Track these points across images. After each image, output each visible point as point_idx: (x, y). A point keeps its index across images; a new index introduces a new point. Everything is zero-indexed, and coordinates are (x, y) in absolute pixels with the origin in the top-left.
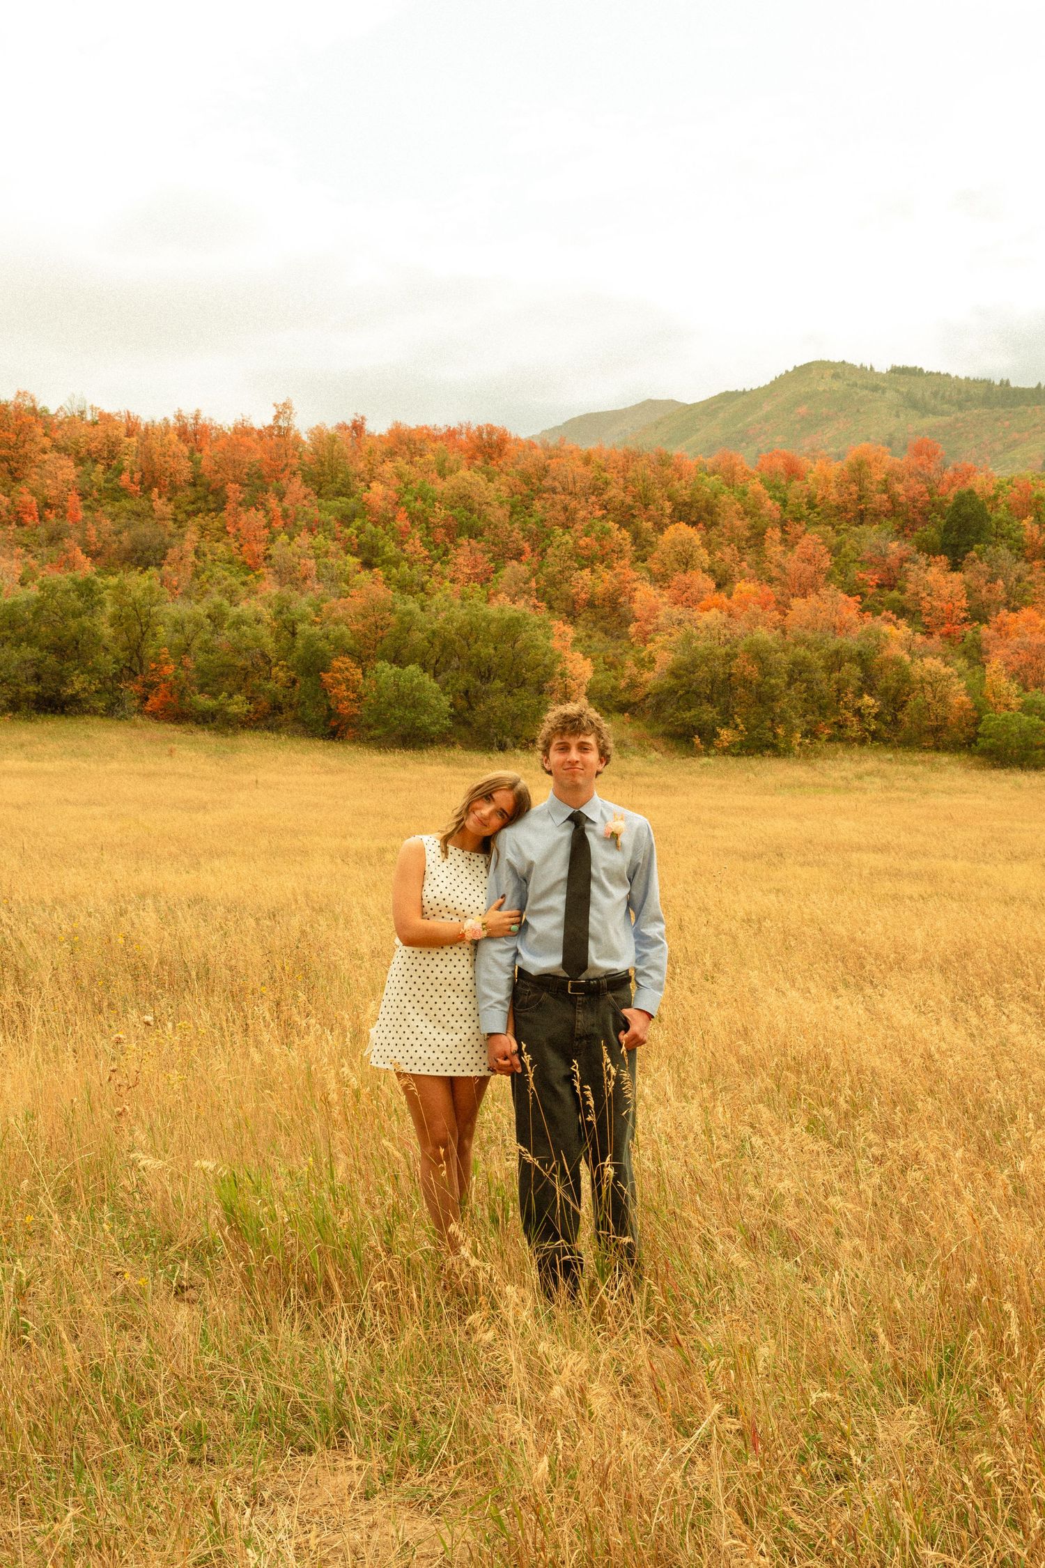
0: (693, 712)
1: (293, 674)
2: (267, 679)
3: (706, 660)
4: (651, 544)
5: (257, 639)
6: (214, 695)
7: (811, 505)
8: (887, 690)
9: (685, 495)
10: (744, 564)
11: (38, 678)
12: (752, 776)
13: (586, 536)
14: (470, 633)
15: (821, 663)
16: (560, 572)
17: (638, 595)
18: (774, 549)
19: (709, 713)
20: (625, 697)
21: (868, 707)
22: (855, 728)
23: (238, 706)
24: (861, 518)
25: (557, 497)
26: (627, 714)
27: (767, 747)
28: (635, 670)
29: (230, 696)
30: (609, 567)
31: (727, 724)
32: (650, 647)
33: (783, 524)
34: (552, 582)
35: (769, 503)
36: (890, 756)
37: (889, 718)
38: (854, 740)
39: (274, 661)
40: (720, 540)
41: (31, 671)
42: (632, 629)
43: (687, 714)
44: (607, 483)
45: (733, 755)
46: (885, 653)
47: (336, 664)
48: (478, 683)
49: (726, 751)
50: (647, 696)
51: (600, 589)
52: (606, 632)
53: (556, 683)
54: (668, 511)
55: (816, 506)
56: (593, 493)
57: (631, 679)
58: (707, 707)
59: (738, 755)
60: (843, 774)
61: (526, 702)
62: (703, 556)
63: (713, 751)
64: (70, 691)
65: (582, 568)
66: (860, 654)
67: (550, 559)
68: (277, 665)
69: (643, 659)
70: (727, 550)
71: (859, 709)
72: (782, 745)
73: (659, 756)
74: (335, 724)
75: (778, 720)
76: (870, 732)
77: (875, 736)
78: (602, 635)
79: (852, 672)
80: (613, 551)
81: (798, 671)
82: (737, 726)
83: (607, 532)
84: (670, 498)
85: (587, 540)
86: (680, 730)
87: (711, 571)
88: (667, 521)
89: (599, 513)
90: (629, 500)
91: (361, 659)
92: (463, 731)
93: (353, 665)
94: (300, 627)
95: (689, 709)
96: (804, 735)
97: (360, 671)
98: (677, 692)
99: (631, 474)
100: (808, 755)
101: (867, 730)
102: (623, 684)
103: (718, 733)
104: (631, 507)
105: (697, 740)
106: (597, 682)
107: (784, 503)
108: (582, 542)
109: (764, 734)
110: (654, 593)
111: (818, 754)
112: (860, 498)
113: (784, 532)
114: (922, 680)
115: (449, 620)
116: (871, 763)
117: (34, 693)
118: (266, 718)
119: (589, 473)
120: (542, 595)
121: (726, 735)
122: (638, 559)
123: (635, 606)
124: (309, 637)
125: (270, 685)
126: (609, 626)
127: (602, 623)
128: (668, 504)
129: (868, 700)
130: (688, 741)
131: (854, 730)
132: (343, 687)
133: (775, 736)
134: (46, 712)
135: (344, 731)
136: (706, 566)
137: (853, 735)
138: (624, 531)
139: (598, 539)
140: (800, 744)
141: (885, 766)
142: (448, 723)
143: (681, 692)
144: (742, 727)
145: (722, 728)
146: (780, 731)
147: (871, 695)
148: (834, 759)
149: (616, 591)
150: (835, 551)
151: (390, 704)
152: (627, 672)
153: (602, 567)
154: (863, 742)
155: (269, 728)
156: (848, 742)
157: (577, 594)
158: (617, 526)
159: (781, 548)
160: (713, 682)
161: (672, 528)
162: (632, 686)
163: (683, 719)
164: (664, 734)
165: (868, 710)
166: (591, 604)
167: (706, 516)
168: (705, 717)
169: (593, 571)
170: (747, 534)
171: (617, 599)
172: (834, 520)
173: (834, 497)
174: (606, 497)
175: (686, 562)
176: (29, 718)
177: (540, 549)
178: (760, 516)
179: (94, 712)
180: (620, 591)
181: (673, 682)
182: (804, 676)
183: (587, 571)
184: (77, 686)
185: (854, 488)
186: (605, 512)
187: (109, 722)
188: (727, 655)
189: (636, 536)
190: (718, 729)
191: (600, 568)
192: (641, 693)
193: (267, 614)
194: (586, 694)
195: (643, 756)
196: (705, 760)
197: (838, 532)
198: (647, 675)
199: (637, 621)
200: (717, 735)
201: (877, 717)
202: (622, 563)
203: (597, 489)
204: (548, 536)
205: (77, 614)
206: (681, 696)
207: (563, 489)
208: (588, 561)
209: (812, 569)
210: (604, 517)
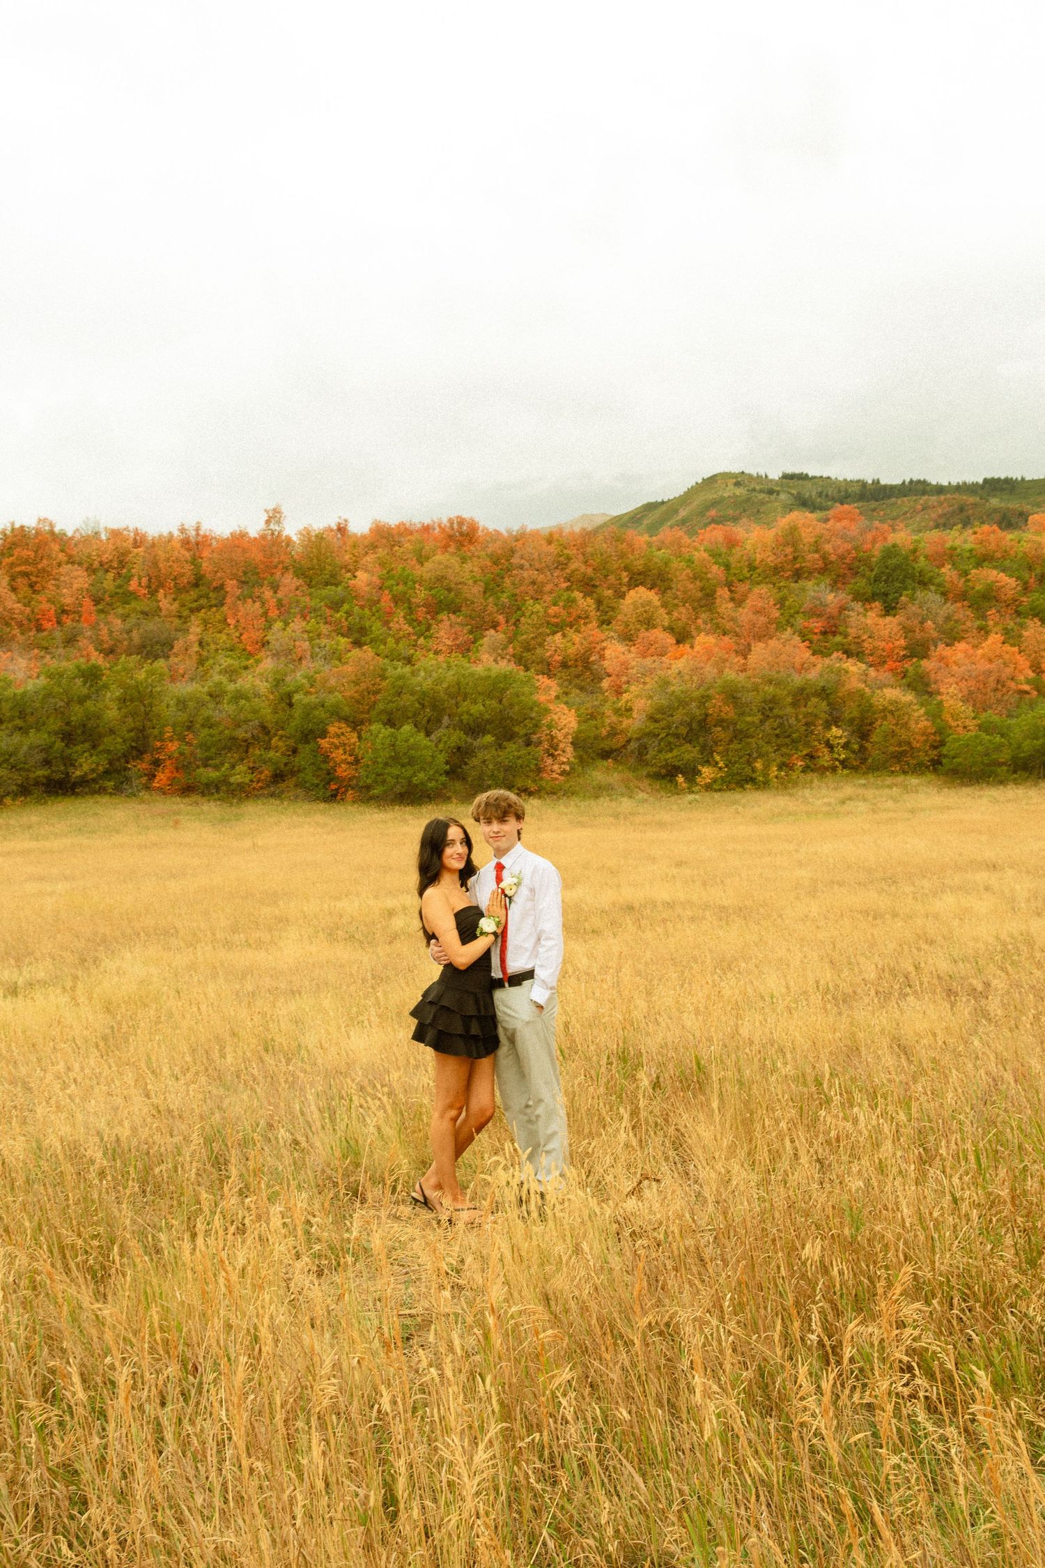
0: (675, 753)
1: (291, 742)
2: (268, 748)
3: (683, 703)
4: (613, 609)
5: (255, 711)
6: (217, 768)
7: (752, 568)
8: (852, 721)
9: (639, 565)
10: (699, 621)
11: (47, 763)
12: (740, 809)
13: (555, 605)
14: (459, 692)
15: (789, 699)
16: (533, 638)
17: (607, 653)
18: (725, 606)
19: (689, 753)
20: (606, 745)
21: (836, 737)
22: (827, 757)
23: (240, 775)
24: (798, 575)
25: (525, 574)
26: (610, 760)
27: (747, 782)
28: (614, 719)
29: (233, 767)
30: (578, 631)
31: (708, 762)
32: (626, 696)
33: (729, 585)
34: (528, 648)
35: (715, 568)
36: (863, 781)
37: (856, 747)
38: (826, 769)
39: (273, 731)
40: (676, 601)
41: (40, 757)
42: (605, 684)
43: (670, 755)
44: (569, 558)
45: (716, 791)
46: (847, 687)
47: (332, 729)
48: (469, 740)
49: (708, 787)
50: (629, 741)
51: (572, 650)
52: (582, 689)
53: (542, 734)
54: (626, 580)
55: (755, 568)
56: (557, 568)
57: (612, 727)
58: (688, 746)
59: (720, 790)
60: (825, 800)
61: (516, 753)
62: (663, 617)
63: (696, 789)
64: (78, 773)
65: (554, 633)
66: (823, 689)
67: (523, 628)
68: (276, 735)
69: (620, 709)
70: (682, 610)
71: (828, 740)
72: (761, 778)
73: (646, 796)
74: (334, 787)
75: (755, 755)
76: (839, 761)
77: (844, 764)
78: (578, 691)
79: (818, 706)
80: (580, 617)
81: (769, 707)
82: (717, 763)
83: (574, 601)
84: (626, 568)
85: (555, 608)
86: (663, 771)
87: (670, 629)
88: (624, 589)
89: (565, 585)
90: (590, 571)
91: (356, 724)
92: (458, 785)
93: (349, 729)
94: (296, 697)
95: (671, 750)
96: (780, 768)
97: (355, 735)
98: (659, 735)
99: (589, 550)
100: (785, 785)
101: (837, 759)
102: (604, 732)
103: (700, 771)
104: (591, 579)
105: (680, 779)
106: (580, 732)
107: (727, 567)
108: (550, 611)
109: (744, 769)
110: (623, 649)
111: (795, 784)
112: (795, 558)
113: (731, 591)
114: (884, 710)
115: (439, 681)
116: (848, 790)
117: (44, 776)
118: (268, 786)
119: (553, 549)
120: (519, 660)
121: (707, 772)
122: (603, 623)
123: (606, 663)
124: (305, 706)
125: (271, 754)
126: (583, 684)
127: (577, 681)
128: (625, 574)
129: (835, 731)
130: (671, 781)
131: (825, 758)
132: (341, 751)
133: (754, 770)
134: (57, 794)
135: (345, 793)
136: (666, 624)
137: (826, 765)
138: (588, 599)
139: (564, 607)
140: (776, 777)
141: (860, 791)
142: (443, 778)
143: (663, 735)
144: (721, 764)
145: (703, 766)
146: (759, 765)
147: (837, 726)
148: (812, 789)
149: (587, 651)
150: (781, 603)
151: (386, 764)
152: (607, 721)
153: (572, 631)
154: (834, 769)
155: (272, 795)
156: (822, 770)
157: (551, 656)
158: (581, 595)
159: (731, 605)
160: (690, 724)
161: (632, 592)
162: (613, 733)
163: (666, 760)
164: (648, 776)
165: (837, 741)
166: (564, 665)
167: (659, 582)
168: (687, 756)
169: (564, 636)
170: (700, 594)
171: (588, 658)
172: (774, 579)
173: (771, 560)
174: (568, 571)
175: (649, 623)
176: (39, 801)
177: (513, 621)
178: (708, 580)
179: (102, 791)
180: (590, 651)
181: (652, 726)
182: (776, 711)
183: (559, 634)
184: (86, 768)
185: (789, 550)
186: (569, 584)
187: (116, 800)
188: (703, 697)
189: (599, 602)
190: (700, 767)
191: (570, 632)
192: (621, 740)
193: (263, 687)
194: (572, 743)
195: (631, 797)
196: (691, 797)
197: (780, 588)
198: (626, 722)
199: (610, 676)
200: (699, 773)
201: (846, 746)
202: (590, 626)
203: (561, 564)
204: (519, 609)
205: (81, 701)
206: (662, 739)
207: (530, 565)
208: (558, 627)
209: (763, 619)
210: (568, 589)
